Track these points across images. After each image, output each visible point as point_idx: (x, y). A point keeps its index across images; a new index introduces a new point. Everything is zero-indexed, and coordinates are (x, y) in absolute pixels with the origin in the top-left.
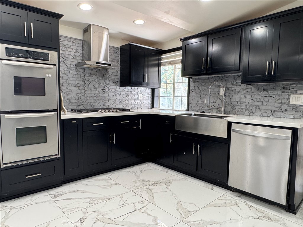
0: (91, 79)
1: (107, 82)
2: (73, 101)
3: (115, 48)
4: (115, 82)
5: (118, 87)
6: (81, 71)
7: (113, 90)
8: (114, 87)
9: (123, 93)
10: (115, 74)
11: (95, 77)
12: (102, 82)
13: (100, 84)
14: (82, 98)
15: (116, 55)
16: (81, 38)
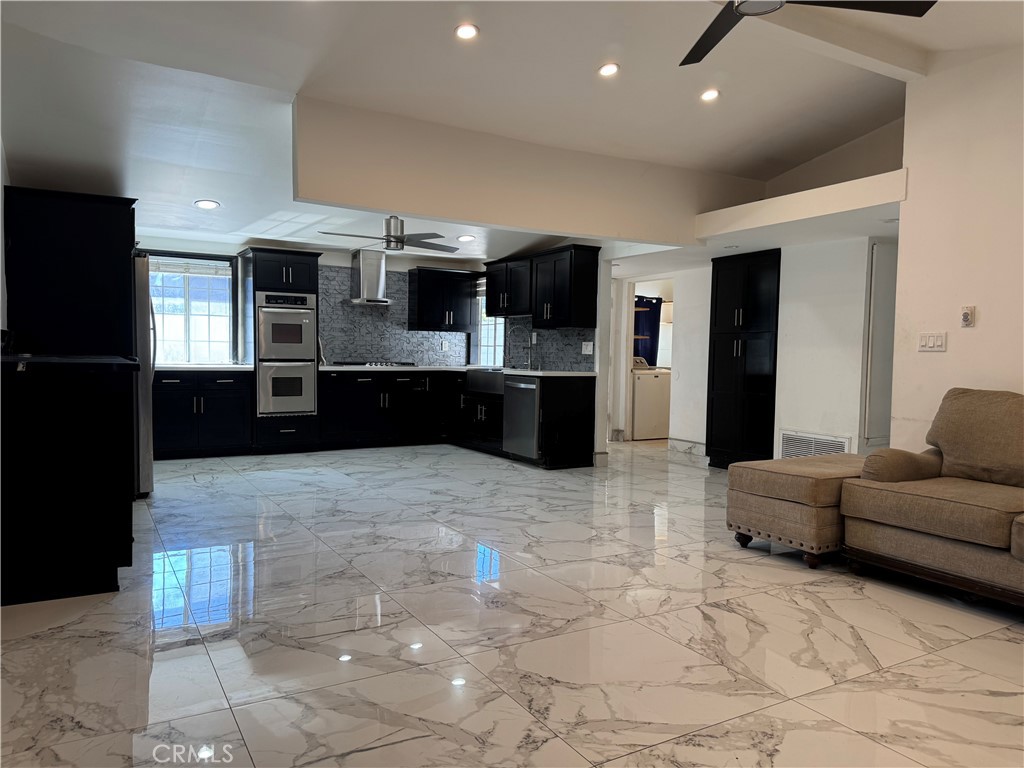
0: (364, 320)
1: (388, 324)
2: (337, 351)
3: (400, 273)
4: (400, 324)
5: (405, 332)
6: (349, 309)
7: (397, 336)
8: (397, 332)
9: (415, 340)
10: (400, 312)
11: (369, 318)
12: (380, 324)
13: (376, 328)
14: (350, 347)
15: (402, 283)
16: (349, 265)
